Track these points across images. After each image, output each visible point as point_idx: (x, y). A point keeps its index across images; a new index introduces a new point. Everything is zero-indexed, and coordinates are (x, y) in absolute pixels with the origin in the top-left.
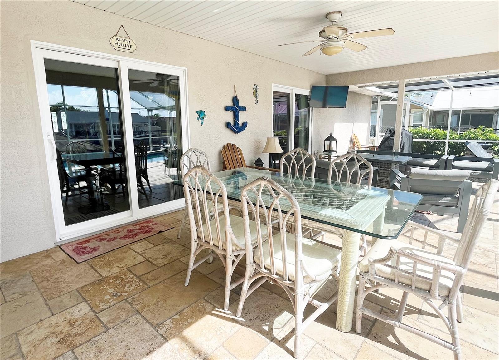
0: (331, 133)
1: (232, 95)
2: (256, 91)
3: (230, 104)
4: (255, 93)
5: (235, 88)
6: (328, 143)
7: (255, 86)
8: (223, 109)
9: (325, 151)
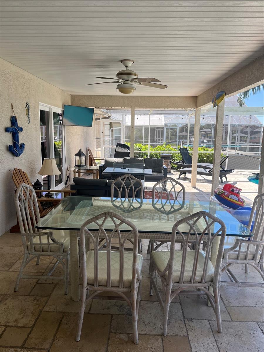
0: (80, 149)
1: (10, 115)
2: (28, 110)
3: (9, 125)
4: (27, 113)
5: (12, 106)
6: (78, 158)
7: (27, 105)
8: (3, 130)
9: (76, 166)
